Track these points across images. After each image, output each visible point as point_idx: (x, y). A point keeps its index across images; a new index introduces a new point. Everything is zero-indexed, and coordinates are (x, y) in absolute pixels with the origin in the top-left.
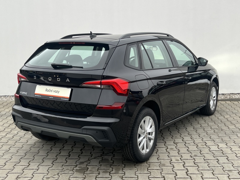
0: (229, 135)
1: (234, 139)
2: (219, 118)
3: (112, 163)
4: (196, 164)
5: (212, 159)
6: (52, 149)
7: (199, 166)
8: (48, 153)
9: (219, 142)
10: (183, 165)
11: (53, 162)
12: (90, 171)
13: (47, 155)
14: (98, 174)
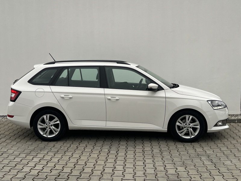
8: (5, 175)
9: (180, 165)
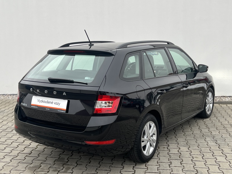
0: (197, 139)
1: (199, 143)
2: (197, 121)
3: (66, 162)
4: (147, 166)
5: (165, 162)
6: (18, 146)
7: (149, 168)
10: (133, 167)
11: (12, 159)
12: (41, 169)
13: (10, 152)
14: (47, 172)
